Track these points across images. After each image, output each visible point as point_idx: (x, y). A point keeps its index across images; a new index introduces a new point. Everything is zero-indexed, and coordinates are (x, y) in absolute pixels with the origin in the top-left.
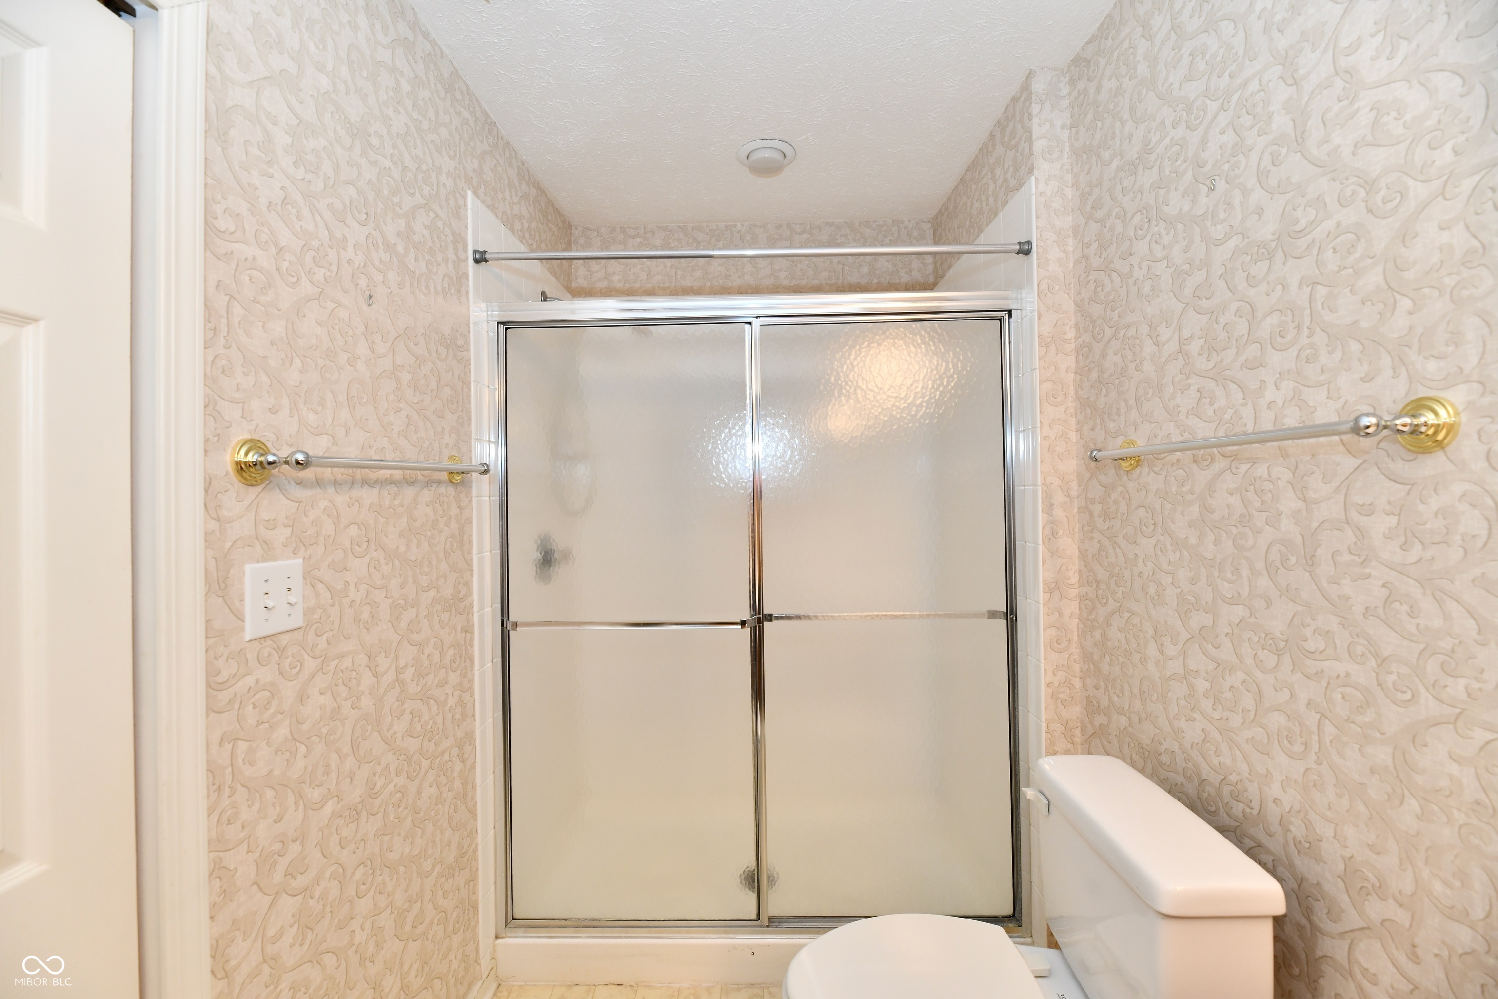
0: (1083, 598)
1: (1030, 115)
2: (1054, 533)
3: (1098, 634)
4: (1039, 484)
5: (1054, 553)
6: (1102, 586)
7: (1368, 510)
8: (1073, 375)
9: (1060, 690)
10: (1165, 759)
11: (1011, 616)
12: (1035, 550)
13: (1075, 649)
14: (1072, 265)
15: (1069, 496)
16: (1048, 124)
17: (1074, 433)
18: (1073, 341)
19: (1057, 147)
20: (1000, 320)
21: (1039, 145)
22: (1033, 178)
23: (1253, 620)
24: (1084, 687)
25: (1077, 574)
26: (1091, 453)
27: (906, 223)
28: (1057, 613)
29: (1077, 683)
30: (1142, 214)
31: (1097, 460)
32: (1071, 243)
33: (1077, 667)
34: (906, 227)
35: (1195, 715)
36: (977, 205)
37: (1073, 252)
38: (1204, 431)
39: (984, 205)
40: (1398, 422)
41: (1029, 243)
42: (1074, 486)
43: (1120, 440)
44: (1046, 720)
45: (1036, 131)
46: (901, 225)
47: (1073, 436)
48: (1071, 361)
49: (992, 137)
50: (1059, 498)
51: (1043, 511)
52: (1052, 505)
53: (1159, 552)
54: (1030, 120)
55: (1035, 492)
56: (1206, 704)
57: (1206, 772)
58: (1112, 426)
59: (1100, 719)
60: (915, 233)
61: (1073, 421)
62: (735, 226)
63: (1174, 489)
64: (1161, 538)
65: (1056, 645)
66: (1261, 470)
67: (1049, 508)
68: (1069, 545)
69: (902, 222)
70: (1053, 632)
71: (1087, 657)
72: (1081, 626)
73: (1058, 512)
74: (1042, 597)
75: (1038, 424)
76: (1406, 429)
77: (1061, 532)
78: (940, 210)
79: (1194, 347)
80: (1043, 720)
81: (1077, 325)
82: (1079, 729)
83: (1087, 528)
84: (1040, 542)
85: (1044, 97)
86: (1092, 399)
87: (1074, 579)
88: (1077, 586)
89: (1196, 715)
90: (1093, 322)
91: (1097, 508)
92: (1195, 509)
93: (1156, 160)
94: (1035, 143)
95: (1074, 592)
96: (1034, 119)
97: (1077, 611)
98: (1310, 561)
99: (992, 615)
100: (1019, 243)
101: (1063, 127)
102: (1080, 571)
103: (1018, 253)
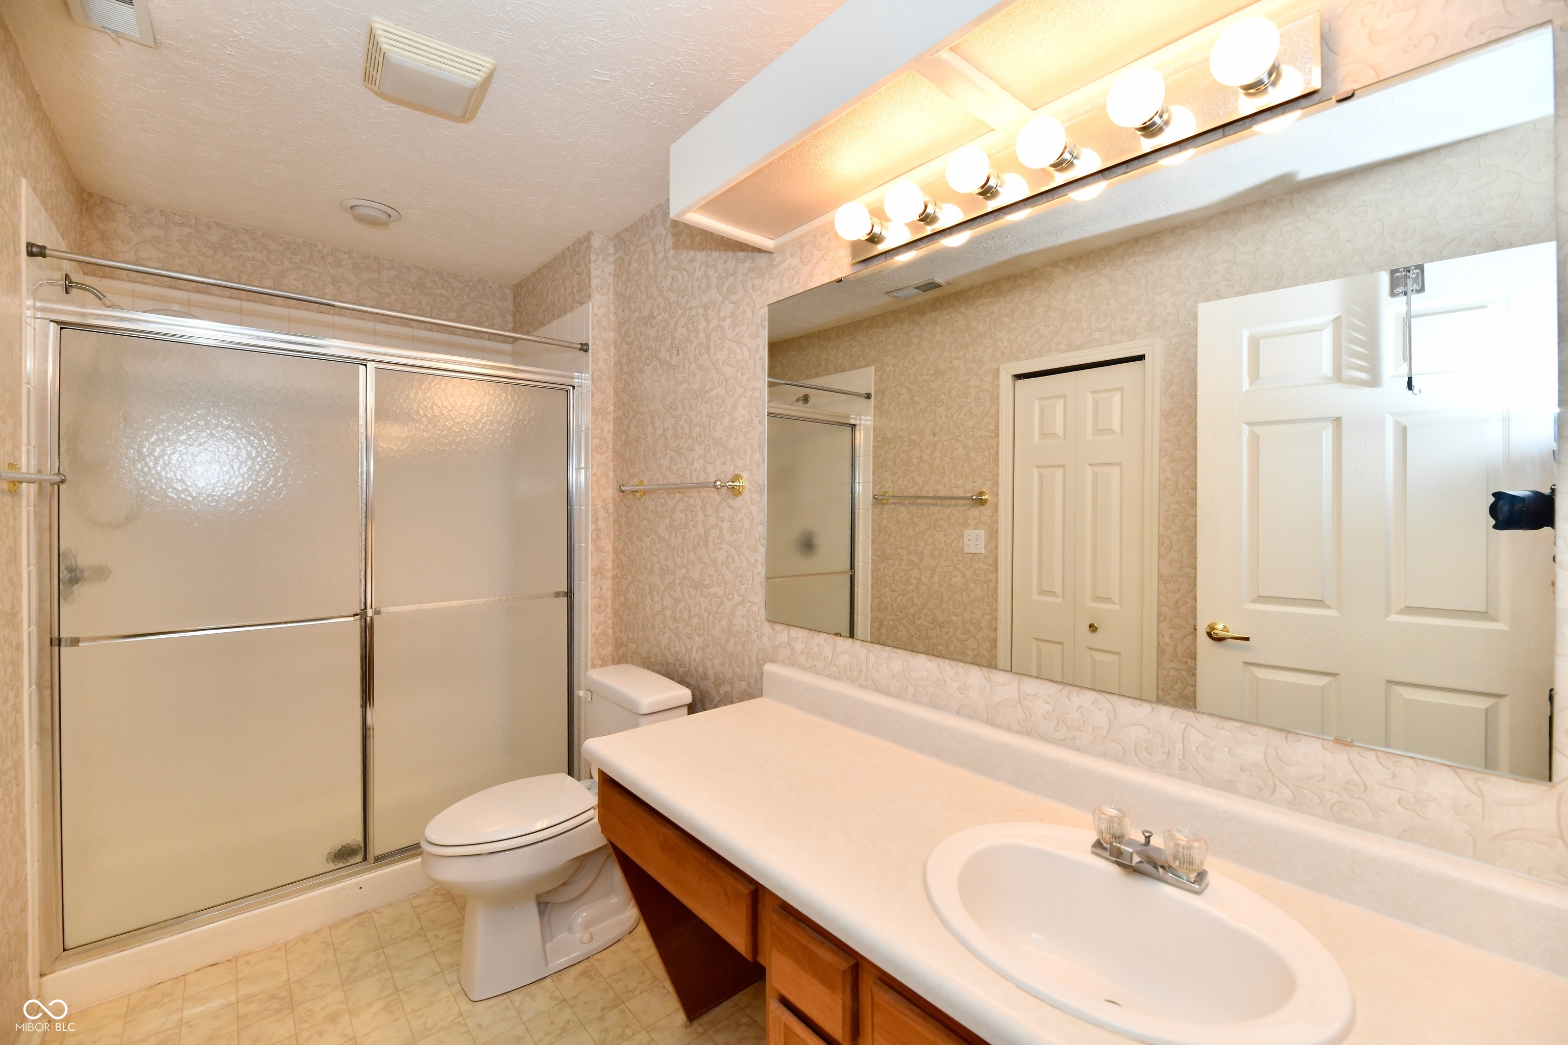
0: (615, 577)
1: (590, 260)
2: (598, 537)
3: (622, 598)
4: (590, 505)
5: (598, 549)
6: (625, 568)
7: (723, 520)
8: (612, 435)
9: (600, 638)
10: (653, 660)
11: (570, 594)
12: (587, 548)
13: (609, 611)
14: (613, 365)
15: (608, 513)
16: (600, 270)
17: (612, 472)
18: (612, 413)
19: (606, 286)
20: (567, 391)
21: (595, 282)
22: (590, 303)
23: (688, 575)
24: (614, 633)
25: (611, 562)
26: (620, 487)
27: (491, 284)
28: (599, 588)
29: (610, 632)
30: (649, 351)
31: (623, 492)
32: (612, 351)
33: (610, 622)
34: (490, 287)
35: (665, 630)
36: (551, 297)
37: (614, 356)
38: (672, 479)
39: (557, 301)
40: (727, 484)
41: (587, 345)
42: (611, 506)
43: (636, 480)
44: (591, 658)
45: (594, 272)
46: (486, 285)
47: (611, 474)
48: (610, 426)
49: (563, 255)
50: (602, 514)
51: (592, 522)
52: (597, 519)
53: (652, 545)
54: (590, 263)
55: (587, 510)
56: (670, 622)
57: (671, 659)
58: (632, 470)
59: (623, 650)
60: (498, 294)
61: (611, 465)
62: (316, 245)
63: (659, 509)
64: (654, 536)
65: (598, 609)
66: (692, 501)
67: (596, 520)
68: (607, 544)
69: (487, 282)
70: (596, 600)
71: (616, 613)
72: (613, 595)
73: (601, 523)
74: (590, 578)
75: (590, 466)
76: (730, 487)
77: (602, 536)
78: (520, 282)
79: (670, 433)
80: (589, 658)
81: (615, 403)
82: (611, 661)
83: (618, 533)
84: (590, 543)
85: (599, 251)
86: (622, 452)
87: (610, 565)
88: (611, 570)
89: (667, 630)
90: (624, 405)
91: (623, 520)
92: (668, 520)
93: (656, 324)
94: (592, 280)
95: (609, 574)
96: (592, 264)
97: (611, 586)
98: (706, 543)
99: (557, 595)
100: (581, 344)
101: (610, 274)
102: (613, 561)
103: (580, 350)
